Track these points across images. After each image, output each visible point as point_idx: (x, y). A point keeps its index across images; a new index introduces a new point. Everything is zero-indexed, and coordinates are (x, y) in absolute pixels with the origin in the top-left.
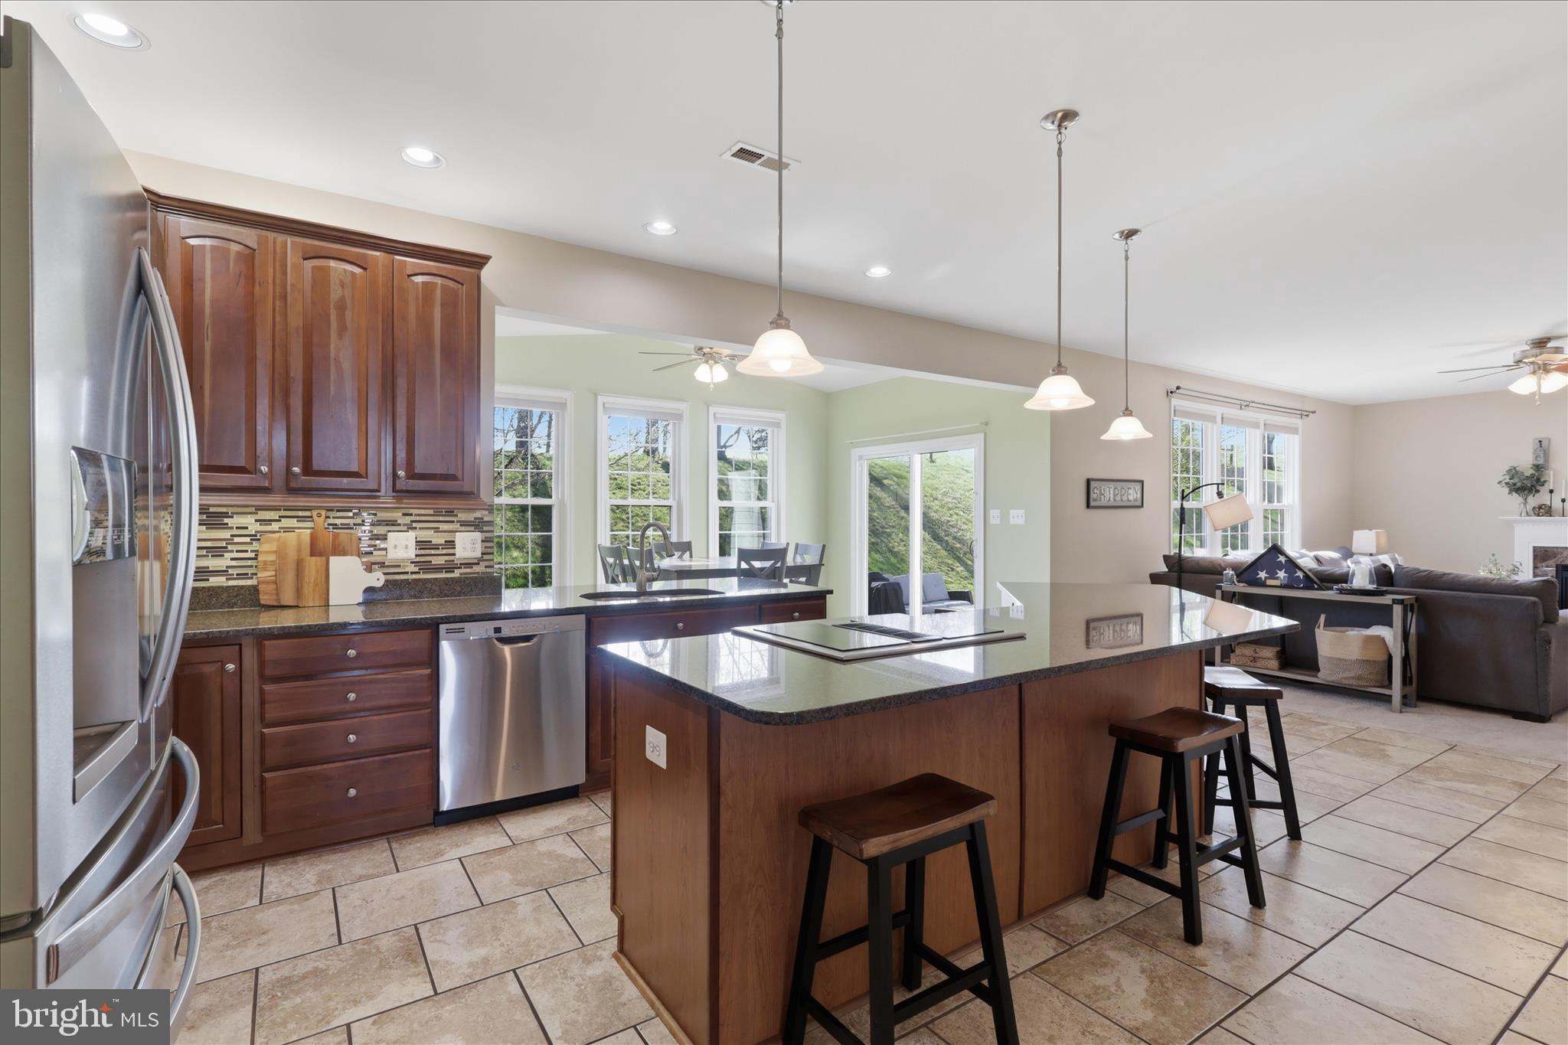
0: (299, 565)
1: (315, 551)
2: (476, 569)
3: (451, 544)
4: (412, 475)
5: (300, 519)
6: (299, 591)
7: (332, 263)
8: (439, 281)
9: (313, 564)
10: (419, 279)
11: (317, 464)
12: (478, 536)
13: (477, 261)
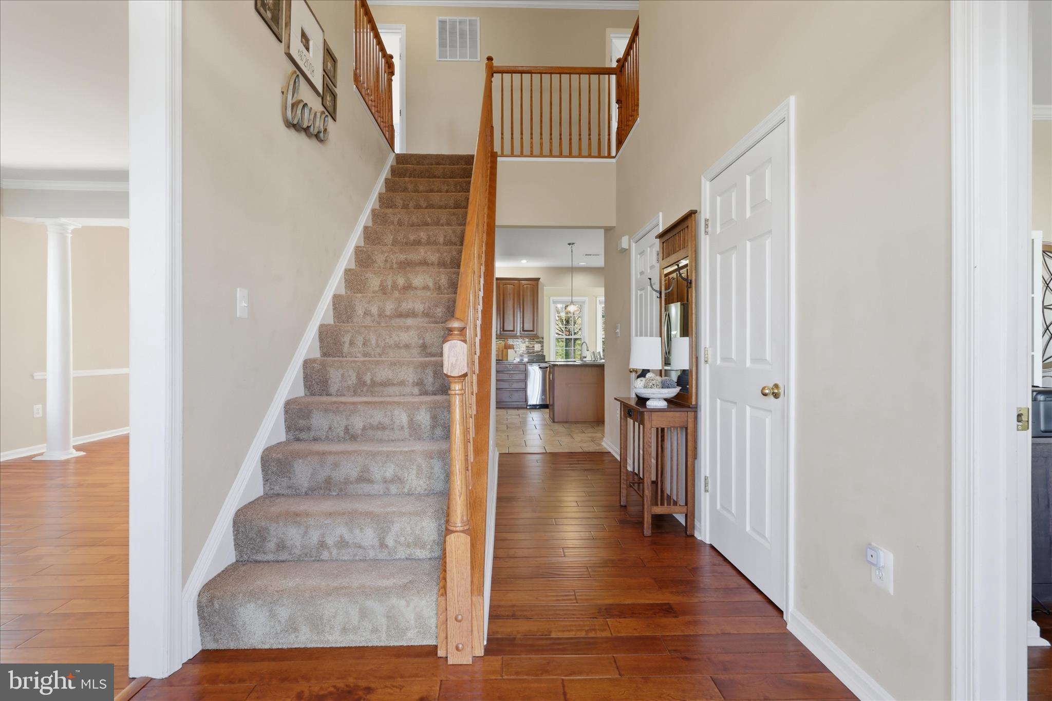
0: (502, 351)
1: (505, 348)
2: (539, 353)
3: (534, 347)
4: (523, 331)
5: (503, 341)
6: (502, 357)
7: (508, 286)
8: (529, 286)
9: (505, 350)
10: (525, 286)
11: (505, 329)
12: (540, 345)
13: (538, 279)
